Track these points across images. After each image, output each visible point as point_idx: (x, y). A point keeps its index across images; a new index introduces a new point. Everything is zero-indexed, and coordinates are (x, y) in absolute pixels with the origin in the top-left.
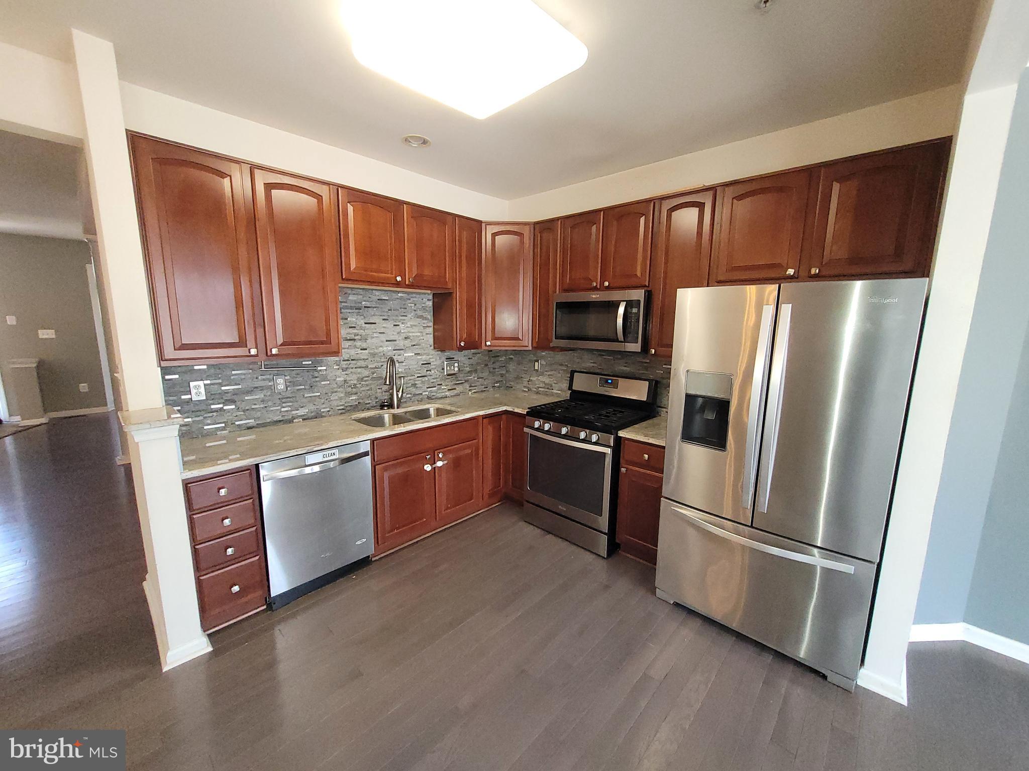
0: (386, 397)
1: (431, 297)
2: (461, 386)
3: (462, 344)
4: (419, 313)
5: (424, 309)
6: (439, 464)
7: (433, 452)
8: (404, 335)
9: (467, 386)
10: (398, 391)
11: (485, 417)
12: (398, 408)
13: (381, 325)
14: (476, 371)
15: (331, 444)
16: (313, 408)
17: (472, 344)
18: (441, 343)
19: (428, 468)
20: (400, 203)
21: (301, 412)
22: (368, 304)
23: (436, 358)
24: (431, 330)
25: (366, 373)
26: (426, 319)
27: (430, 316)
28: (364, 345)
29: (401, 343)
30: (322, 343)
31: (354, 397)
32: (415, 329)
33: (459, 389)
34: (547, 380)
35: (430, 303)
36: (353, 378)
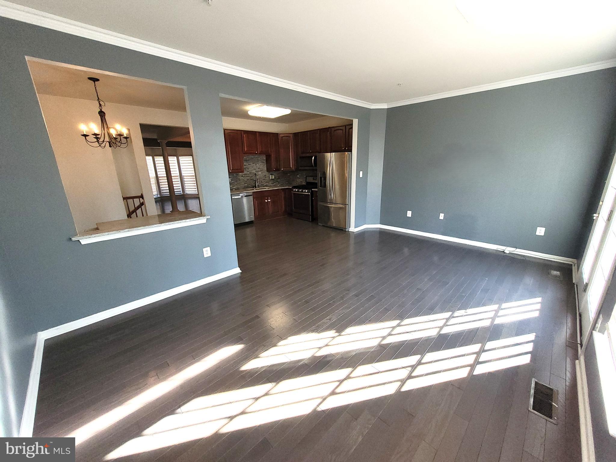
0: (254, 185)
1: (265, 156)
2: (275, 183)
3: (274, 169)
4: (263, 161)
5: (263, 160)
6: (269, 200)
7: (267, 197)
8: (258, 167)
9: (277, 183)
10: (257, 183)
11: (281, 189)
12: (258, 187)
13: (252, 165)
14: (280, 178)
15: (245, 192)
16: (237, 187)
17: (277, 170)
18: (269, 170)
19: (266, 201)
20: (256, 132)
21: (235, 187)
22: (249, 159)
23: (266, 173)
24: (266, 166)
25: (249, 178)
26: (264, 163)
27: (265, 162)
28: (248, 171)
29: (257, 170)
30: (240, 169)
31: (246, 184)
32: (261, 165)
33: (275, 184)
34: (301, 180)
35: (265, 158)
36: (246, 179)
